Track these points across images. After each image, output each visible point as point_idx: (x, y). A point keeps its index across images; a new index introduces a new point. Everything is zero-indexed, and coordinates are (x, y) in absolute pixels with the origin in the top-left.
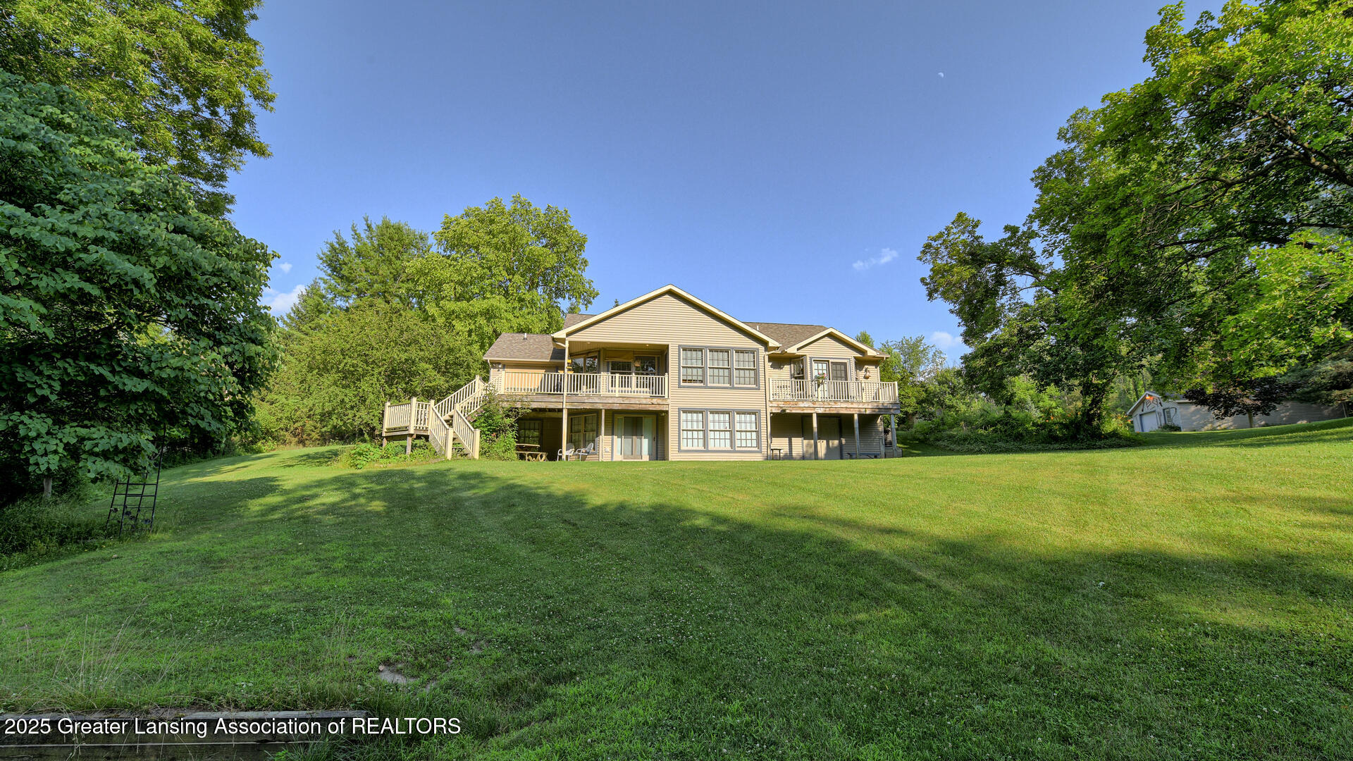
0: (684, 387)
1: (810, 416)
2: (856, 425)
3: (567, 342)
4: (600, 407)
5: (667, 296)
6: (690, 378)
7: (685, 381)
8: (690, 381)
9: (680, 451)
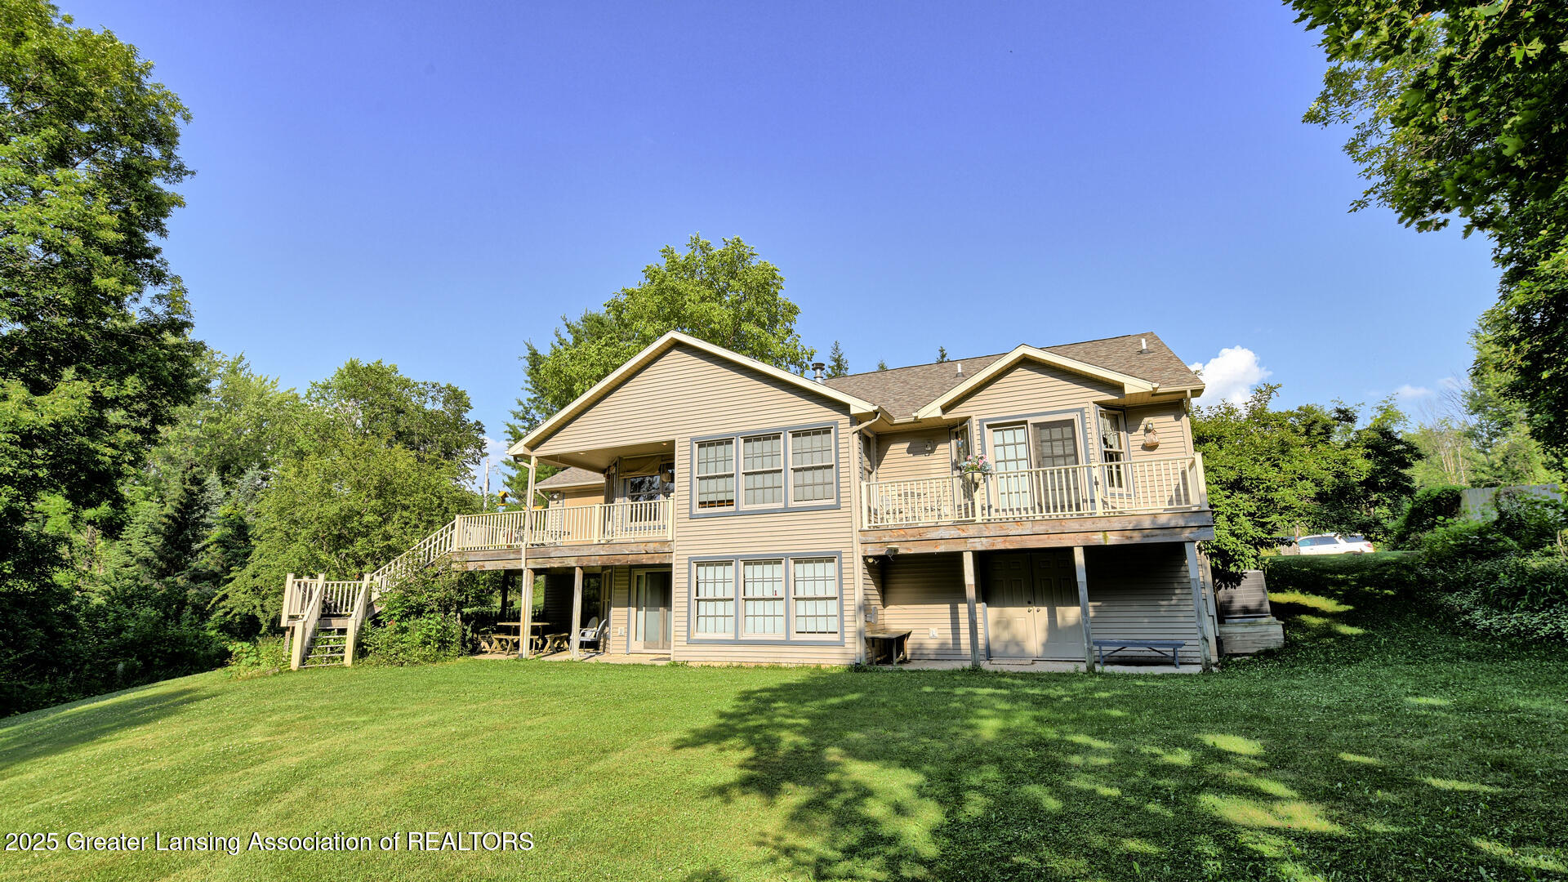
0: (699, 517)
1: (957, 557)
2: (1081, 576)
3: (534, 460)
4: (572, 563)
5: (675, 352)
6: (712, 498)
7: (702, 504)
8: (712, 504)
9: (690, 642)
